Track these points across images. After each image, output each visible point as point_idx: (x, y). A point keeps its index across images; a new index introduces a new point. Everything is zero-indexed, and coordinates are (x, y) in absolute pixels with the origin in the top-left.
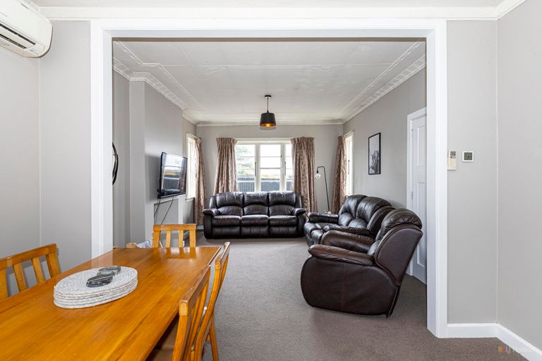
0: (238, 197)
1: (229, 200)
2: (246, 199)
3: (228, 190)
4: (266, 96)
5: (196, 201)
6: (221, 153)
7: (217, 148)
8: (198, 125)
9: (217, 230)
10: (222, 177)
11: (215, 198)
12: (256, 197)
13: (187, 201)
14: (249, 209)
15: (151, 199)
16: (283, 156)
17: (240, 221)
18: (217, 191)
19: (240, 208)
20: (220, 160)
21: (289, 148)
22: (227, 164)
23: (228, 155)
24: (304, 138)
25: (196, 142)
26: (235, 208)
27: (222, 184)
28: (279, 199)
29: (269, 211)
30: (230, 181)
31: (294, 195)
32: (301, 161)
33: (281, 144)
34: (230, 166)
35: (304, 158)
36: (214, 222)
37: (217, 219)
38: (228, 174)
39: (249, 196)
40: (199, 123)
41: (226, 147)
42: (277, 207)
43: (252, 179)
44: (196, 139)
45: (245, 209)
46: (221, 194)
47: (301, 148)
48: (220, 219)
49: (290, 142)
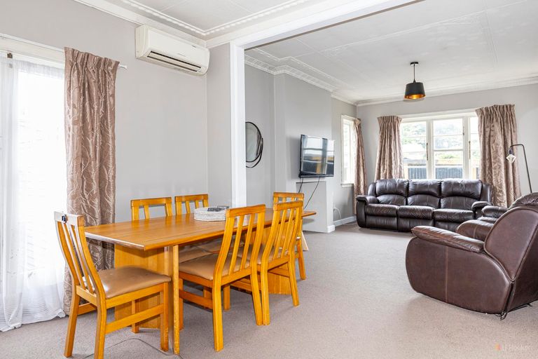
0: (401, 185)
1: (390, 188)
2: (411, 187)
3: (391, 176)
4: (412, 63)
5: (355, 188)
6: (383, 134)
7: (379, 129)
8: (359, 105)
9: (372, 220)
10: (384, 161)
11: (375, 184)
12: (425, 186)
13: (343, 186)
14: (413, 200)
15: (293, 177)
16: (465, 133)
17: (397, 211)
18: (379, 178)
19: (403, 198)
20: (382, 142)
21: (475, 122)
22: (390, 146)
23: (391, 136)
24: (496, 107)
25: (355, 123)
26: (397, 197)
27: (384, 169)
28: (457, 189)
29: (440, 203)
30: (393, 166)
31: (480, 186)
32: (491, 138)
33: (463, 117)
34: (392, 147)
35: (496, 133)
36: (368, 210)
37: (371, 207)
38: (390, 158)
39: (415, 184)
40: (358, 102)
41: (389, 126)
42: (452, 199)
43: (424, 165)
44: (355, 121)
45: (410, 199)
46: (382, 181)
47: (491, 120)
48: (374, 207)
49: (475, 113)
